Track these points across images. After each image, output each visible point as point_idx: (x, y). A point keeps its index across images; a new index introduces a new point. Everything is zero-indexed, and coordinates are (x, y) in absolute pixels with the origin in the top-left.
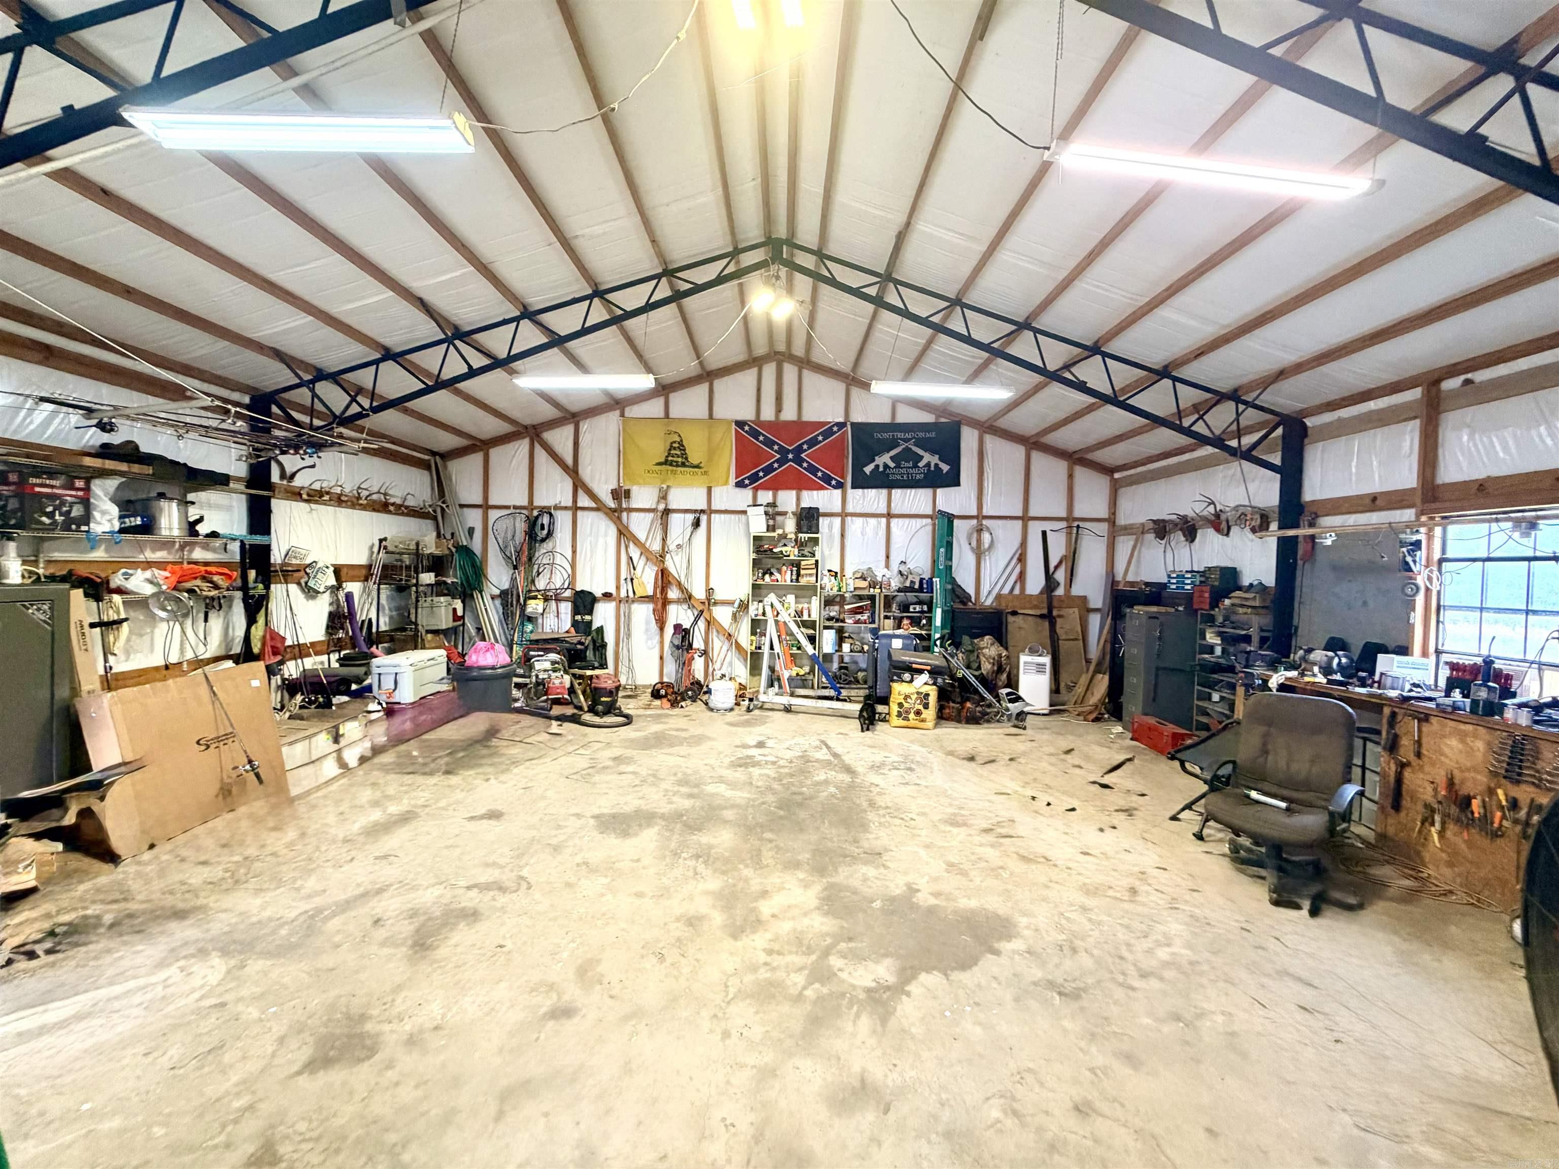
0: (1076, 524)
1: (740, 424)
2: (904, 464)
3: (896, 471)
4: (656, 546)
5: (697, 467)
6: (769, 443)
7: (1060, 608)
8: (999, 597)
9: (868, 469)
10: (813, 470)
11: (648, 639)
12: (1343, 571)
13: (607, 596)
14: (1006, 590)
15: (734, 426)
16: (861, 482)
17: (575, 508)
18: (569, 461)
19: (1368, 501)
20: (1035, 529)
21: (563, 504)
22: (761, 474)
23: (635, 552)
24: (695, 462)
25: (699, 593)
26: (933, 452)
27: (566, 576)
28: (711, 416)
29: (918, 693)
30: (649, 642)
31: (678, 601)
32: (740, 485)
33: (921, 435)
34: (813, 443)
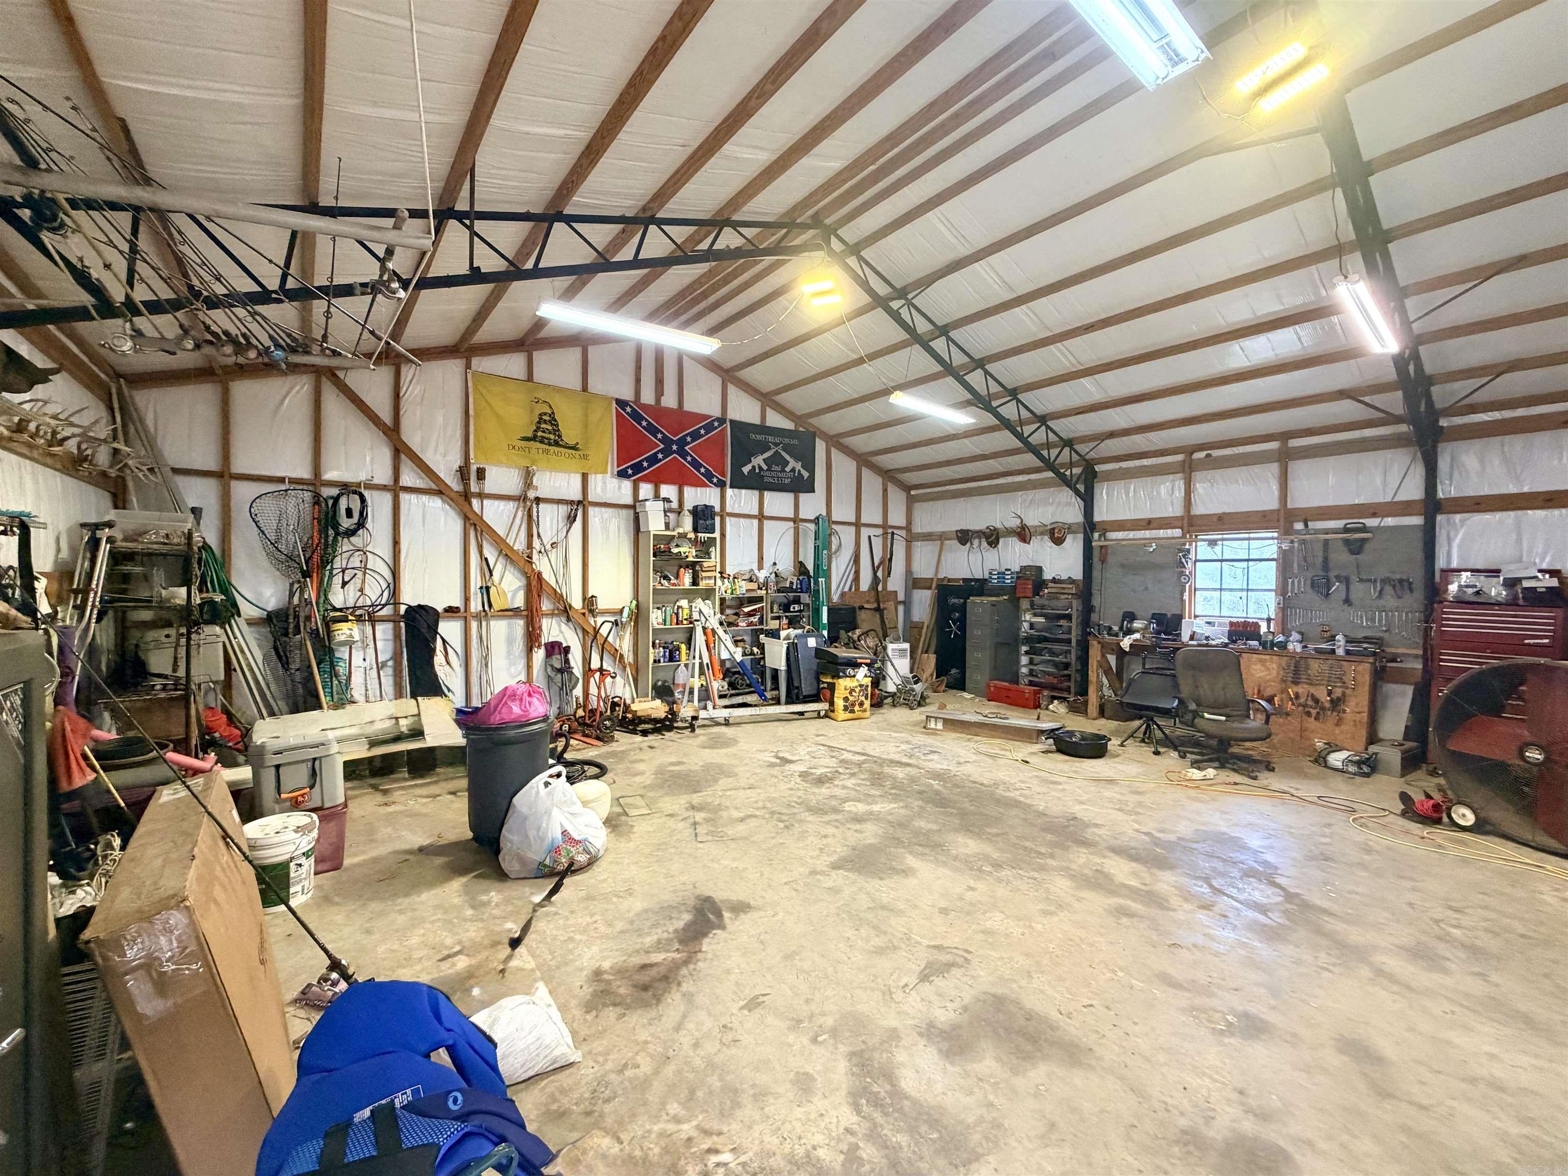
0: (890, 531)
1: (621, 403)
2: (775, 468)
3: (768, 473)
4: (520, 545)
5: (574, 448)
6: (653, 431)
7: (884, 602)
8: (843, 594)
9: (746, 469)
10: (696, 465)
11: (511, 664)
12: (1129, 568)
13: (451, 611)
14: (846, 589)
15: (614, 404)
16: (740, 482)
17: (396, 489)
18: (386, 416)
19: (1144, 523)
20: (865, 532)
21: (376, 481)
22: (645, 464)
23: (490, 553)
24: (572, 442)
25: (577, 602)
26: (797, 459)
27: (384, 586)
28: (585, 389)
29: (861, 686)
30: (513, 670)
31: (552, 615)
32: (622, 474)
33: (787, 440)
34: (695, 435)
